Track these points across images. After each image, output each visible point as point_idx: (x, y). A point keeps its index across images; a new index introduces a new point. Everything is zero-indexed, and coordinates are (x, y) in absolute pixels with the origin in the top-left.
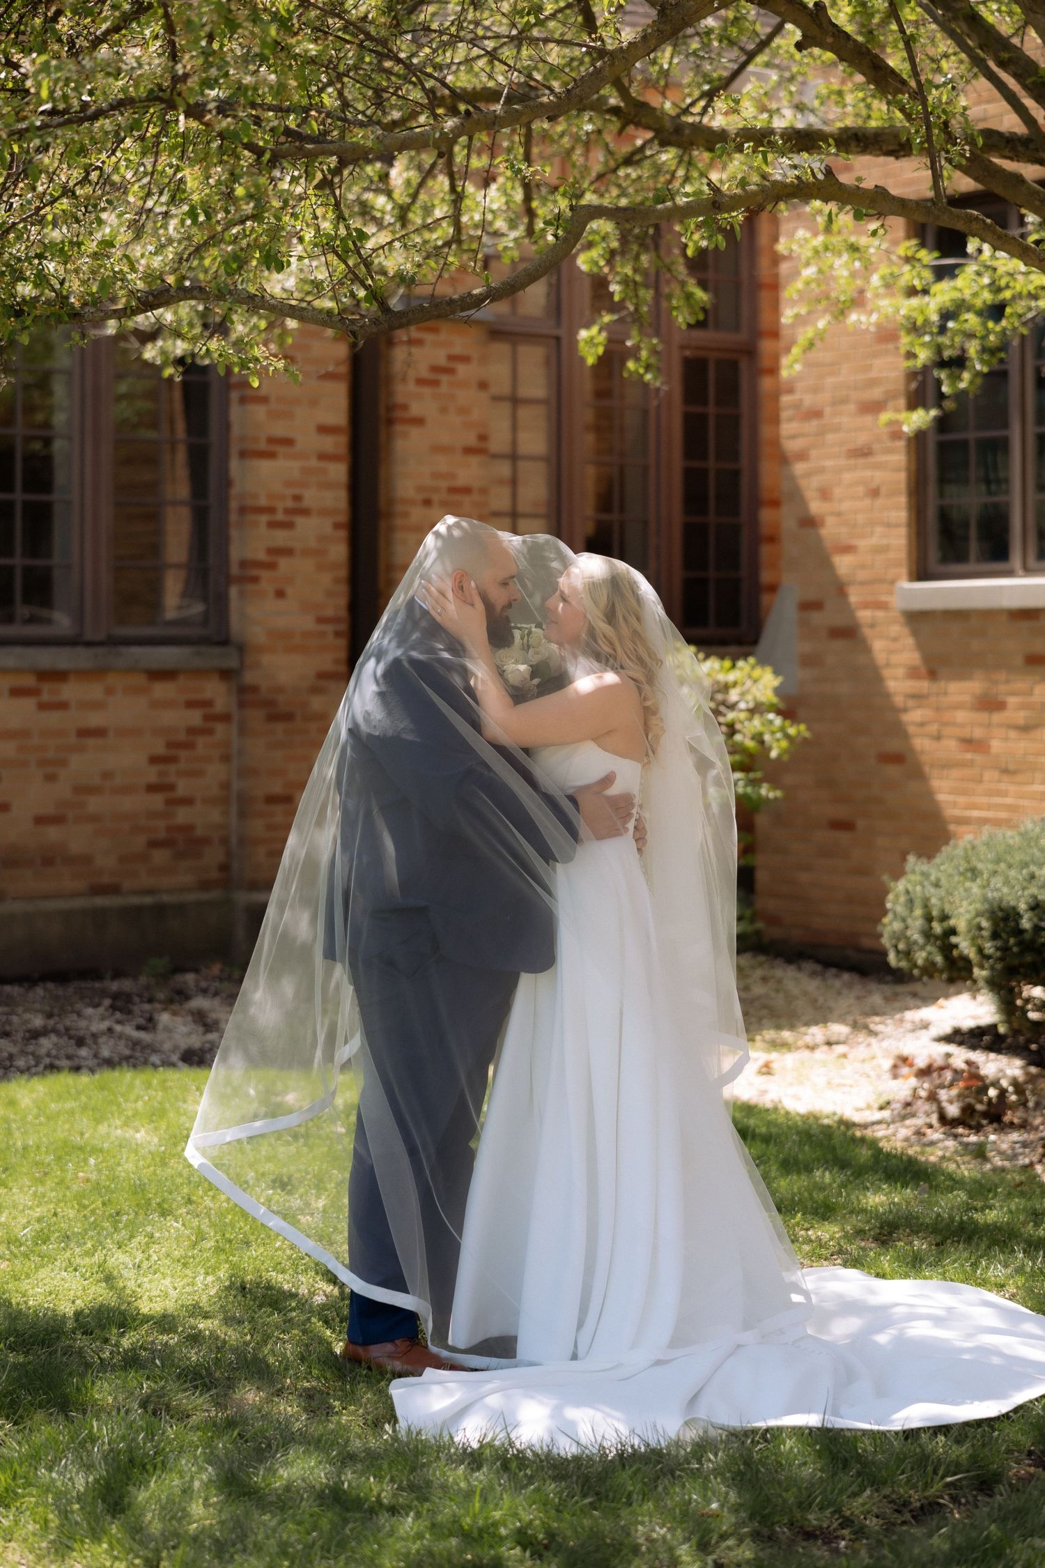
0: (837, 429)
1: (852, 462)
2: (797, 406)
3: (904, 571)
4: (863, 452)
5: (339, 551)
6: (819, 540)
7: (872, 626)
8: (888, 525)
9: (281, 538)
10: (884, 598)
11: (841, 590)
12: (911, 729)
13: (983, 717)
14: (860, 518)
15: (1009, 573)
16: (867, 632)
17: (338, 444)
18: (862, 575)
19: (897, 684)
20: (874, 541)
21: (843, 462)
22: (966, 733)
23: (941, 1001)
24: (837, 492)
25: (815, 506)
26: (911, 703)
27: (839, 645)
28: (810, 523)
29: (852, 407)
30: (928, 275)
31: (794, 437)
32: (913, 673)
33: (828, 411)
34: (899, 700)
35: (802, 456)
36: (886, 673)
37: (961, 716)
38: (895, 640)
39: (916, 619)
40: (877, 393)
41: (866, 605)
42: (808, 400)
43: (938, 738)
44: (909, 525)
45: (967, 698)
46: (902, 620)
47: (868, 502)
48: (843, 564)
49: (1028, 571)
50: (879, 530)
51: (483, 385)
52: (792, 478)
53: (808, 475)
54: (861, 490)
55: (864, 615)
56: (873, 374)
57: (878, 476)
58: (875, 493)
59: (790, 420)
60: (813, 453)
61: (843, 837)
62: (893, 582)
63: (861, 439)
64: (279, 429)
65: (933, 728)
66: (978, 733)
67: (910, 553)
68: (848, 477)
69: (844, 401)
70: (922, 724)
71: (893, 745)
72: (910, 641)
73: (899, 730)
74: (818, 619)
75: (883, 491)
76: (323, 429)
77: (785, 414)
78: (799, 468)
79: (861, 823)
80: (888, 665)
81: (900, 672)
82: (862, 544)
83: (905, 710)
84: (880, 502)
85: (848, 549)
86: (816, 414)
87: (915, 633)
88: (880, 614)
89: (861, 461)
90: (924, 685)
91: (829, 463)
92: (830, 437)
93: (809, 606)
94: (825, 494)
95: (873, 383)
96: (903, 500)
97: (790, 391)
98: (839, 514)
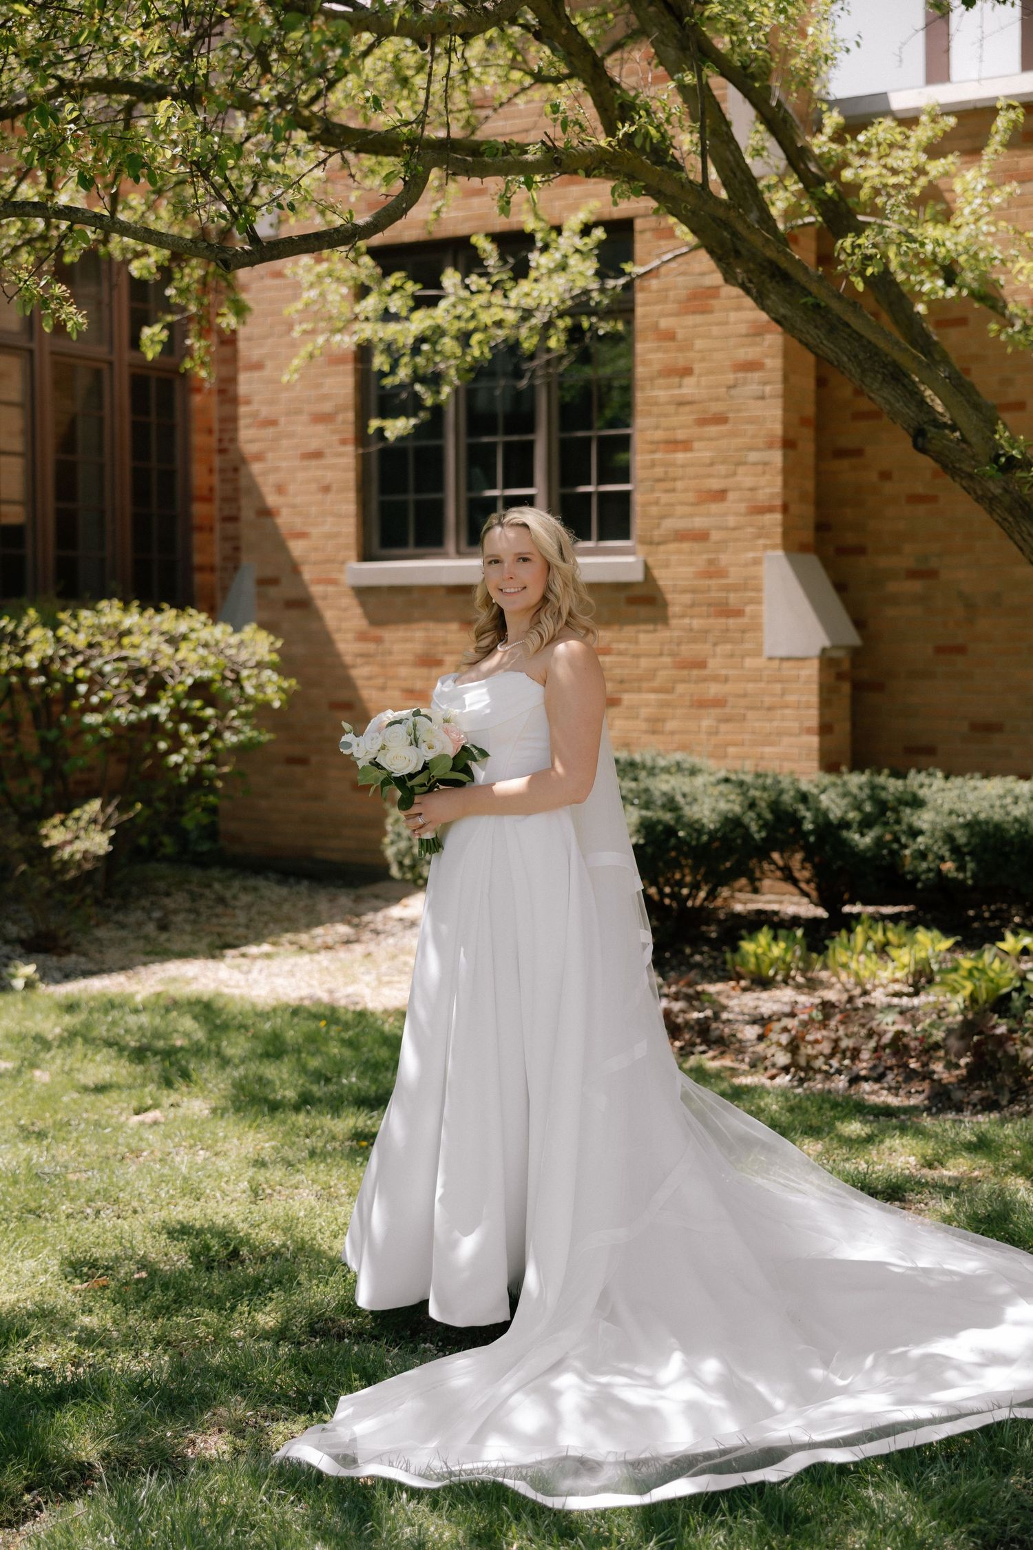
0: (291, 435)
1: (305, 463)
2: (255, 415)
3: (353, 553)
4: (317, 455)
6: (275, 528)
7: (325, 598)
8: (339, 516)
10: (334, 575)
11: (295, 569)
12: (360, 683)
13: (424, 671)
14: (314, 509)
15: (445, 556)
16: (320, 603)
18: (314, 556)
19: (346, 647)
20: (326, 528)
21: (297, 463)
22: (408, 684)
23: (404, 901)
24: (292, 488)
25: (272, 500)
26: (359, 661)
27: (294, 614)
28: (266, 513)
29: (304, 418)
30: (409, 304)
31: (251, 441)
32: (362, 637)
33: (282, 420)
34: (348, 659)
35: (259, 457)
36: (337, 637)
37: (404, 671)
38: (345, 610)
39: (364, 593)
40: (327, 407)
41: (319, 581)
42: (265, 412)
43: (383, 688)
44: (357, 515)
45: (409, 657)
46: (351, 593)
47: (320, 496)
48: (297, 548)
49: (460, 554)
50: (330, 519)
52: (250, 477)
53: (265, 473)
54: (314, 486)
55: (316, 590)
56: (325, 390)
57: (329, 476)
58: (326, 489)
59: (248, 427)
60: (270, 455)
61: (298, 770)
62: (343, 562)
63: (314, 445)
65: (380, 681)
66: (419, 685)
67: (358, 540)
68: (301, 476)
69: (298, 412)
70: (369, 678)
71: (343, 695)
72: (358, 611)
73: (348, 682)
74: (273, 591)
75: (334, 487)
77: (242, 423)
78: (256, 468)
79: (314, 759)
80: (339, 630)
81: (350, 636)
82: (314, 531)
83: (354, 666)
84: (330, 497)
85: (302, 535)
86: (273, 423)
87: (363, 604)
88: (331, 589)
89: (314, 463)
90: (371, 647)
91: (284, 464)
92: (285, 443)
93: (264, 582)
94: (280, 489)
95: (325, 397)
96: (351, 495)
97: (248, 403)
98: (294, 506)
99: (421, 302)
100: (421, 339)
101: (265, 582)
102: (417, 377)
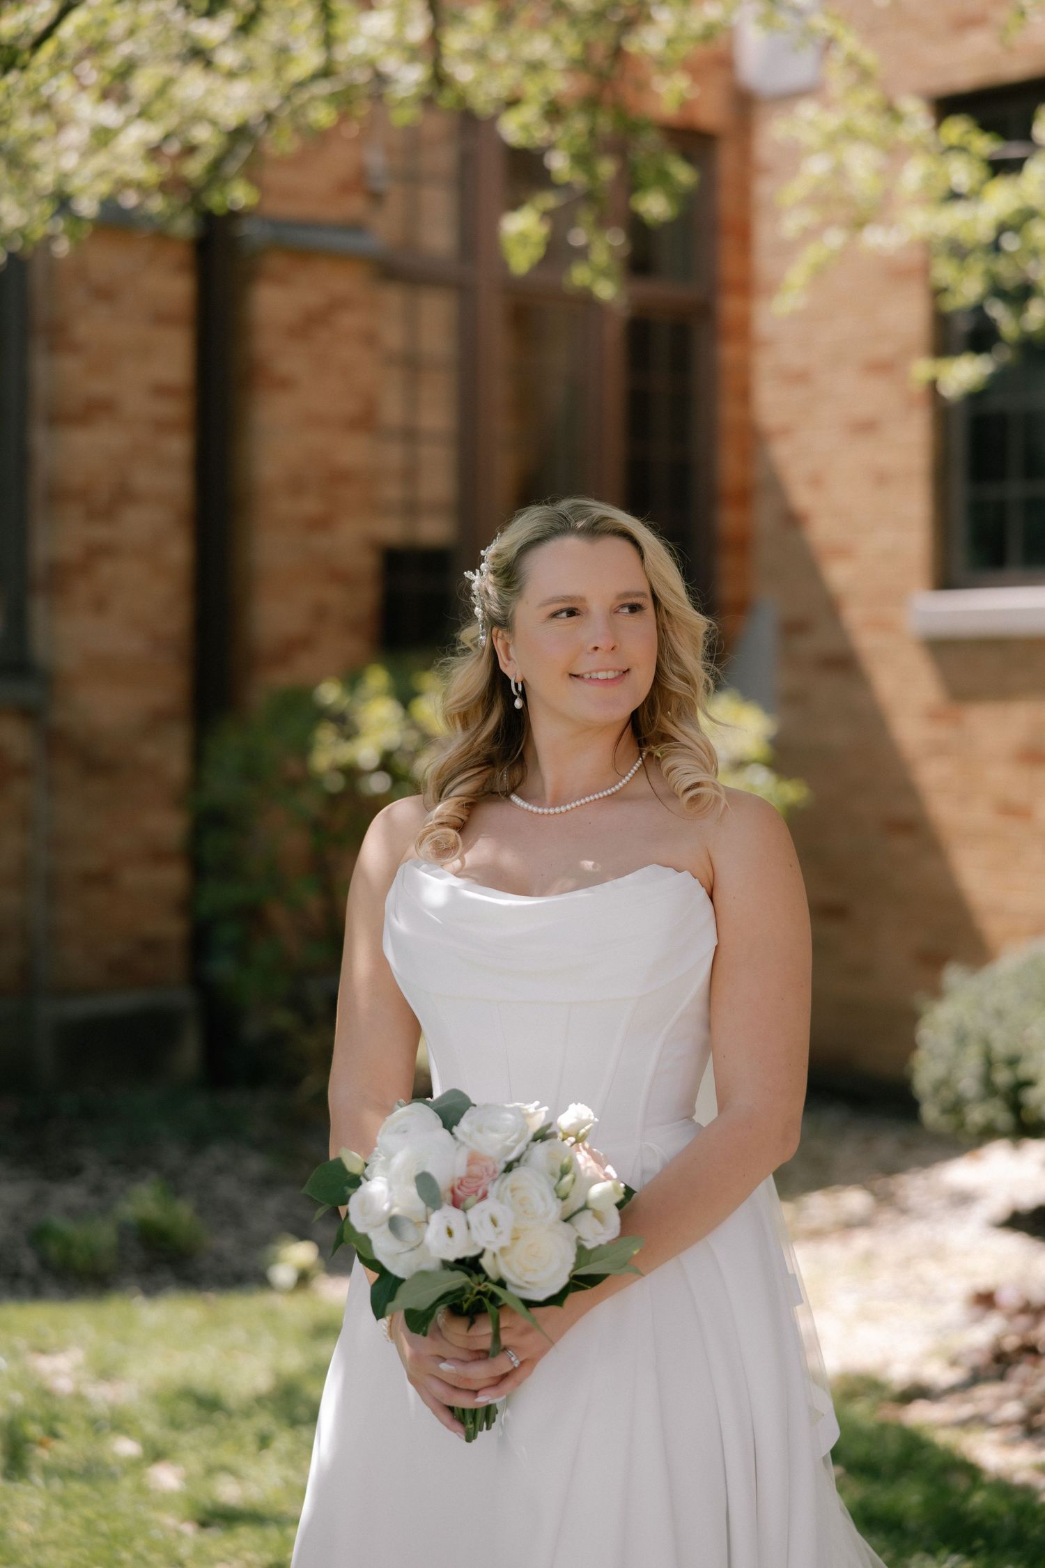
0: (832, 397)
1: (852, 439)
2: (780, 367)
3: (920, 582)
4: (866, 427)
5: (179, 551)
6: (806, 544)
7: (879, 654)
8: (898, 522)
9: (100, 532)
10: (892, 617)
11: (831, 607)
12: (928, 791)
13: (1026, 775)
14: (862, 511)
16: (870, 664)
17: (178, 409)
18: (864, 587)
20: (880, 543)
21: (841, 439)
22: (1004, 796)
24: (833, 479)
25: (802, 499)
26: (928, 755)
27: (830, 679)
28: (793, 520)
29: (853, 367)
30: (979, 172)
31: (773, 407)
32: (934, 717)
33: (820, 373)
34: (911, 752)
35: (786, 431)
36: (894, 715)
37: (997, 772)
38: (909, 674)
39: (940, 649)
40: (884, 349)
41: (870, 627)
42: (794, 360)
43: (964, 802)
44: (929, 521)
45: (1004, 749)
46: (919, 646)
47: (874, 492)
48: (839, 575)
50: (886, 529)
51: (370, 339)
52: (771, 463)
53: (793, 457)
54: (863, 476)
55: (864, 640)
56: (883, 323)
57: (889, 460)
58: (882, 479)
59: (769, 385)
60: (801, 429)
61: (833, 928)
62: (905, 595)
63: (865, 410)
64: (99, 387)
65: (958, 789)
67: (929, 559)
68: (845, 460)
69: (845, 359)
70: (944, 783)
71: (902, 811)
74: (803, 643)
75: (893, 477)
76: (161, 391)
78: (780, 449)
79: (857, 909)
80: (897, 703)
81: (915, 713)
82: (863, 547)
83: (919, 764)
84: (890, 491)
85: (847, 553)
86: (800, 377)
87: (939, 665)
88: (888, 638)
89: (865, 439)
90: (945, 733)
91: (821, 442)
92: (824, 409)
93: (789, 629)
94: (816, 481)
95: (882, 335)
97: (769, 346)
98: (836, 508)
99: (1001, 168)
100: (1002, 228)
101: (794, 628)
102: (997, 291)
